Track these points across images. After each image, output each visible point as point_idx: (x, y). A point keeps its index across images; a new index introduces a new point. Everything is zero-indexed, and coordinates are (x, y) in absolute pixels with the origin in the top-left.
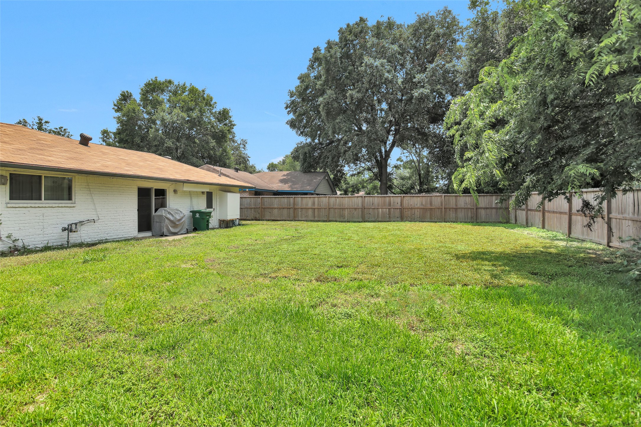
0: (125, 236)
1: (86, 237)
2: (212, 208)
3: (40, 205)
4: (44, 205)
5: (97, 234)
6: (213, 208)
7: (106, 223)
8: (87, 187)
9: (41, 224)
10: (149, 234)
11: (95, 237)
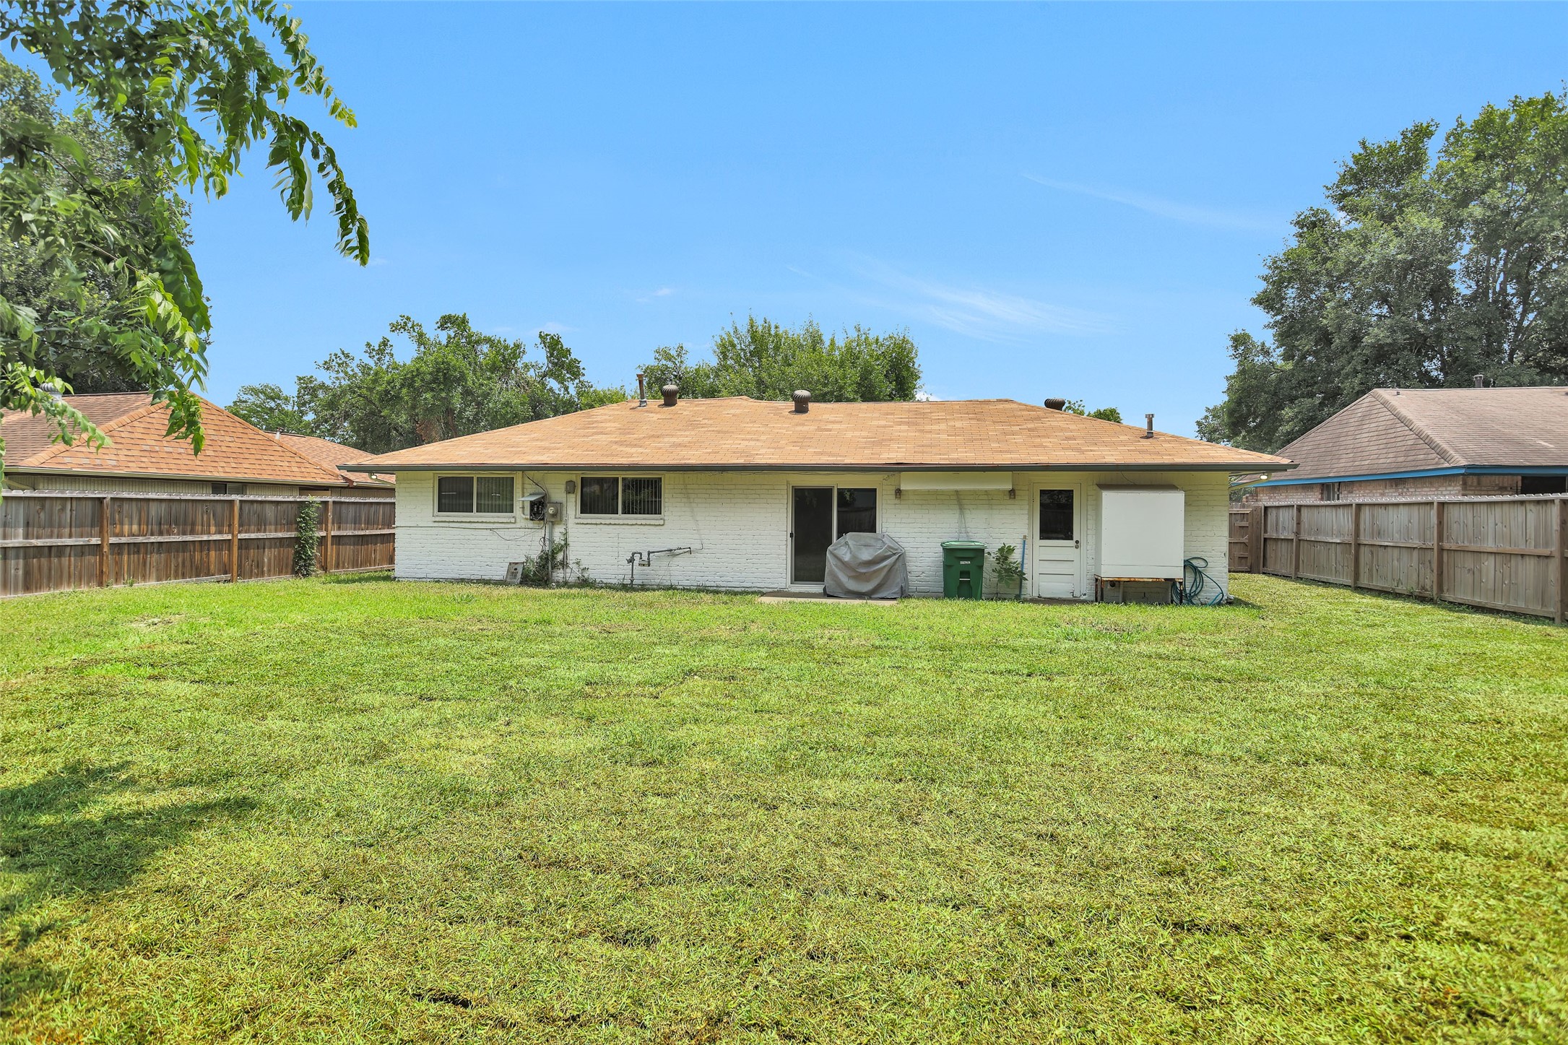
0: (758, 585)
1: (680, 578)
2: (1071, 538)
3: (617, 522)
4: (621, 522)
5: (702, 574)
6: (1075, 539)
7: (718, 556)
8: (684, 491)
9: (615, 549)
10: (816, 588)
11: (698, 578)
